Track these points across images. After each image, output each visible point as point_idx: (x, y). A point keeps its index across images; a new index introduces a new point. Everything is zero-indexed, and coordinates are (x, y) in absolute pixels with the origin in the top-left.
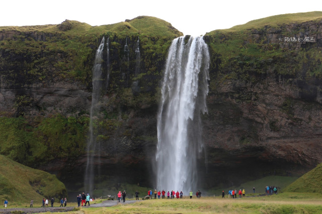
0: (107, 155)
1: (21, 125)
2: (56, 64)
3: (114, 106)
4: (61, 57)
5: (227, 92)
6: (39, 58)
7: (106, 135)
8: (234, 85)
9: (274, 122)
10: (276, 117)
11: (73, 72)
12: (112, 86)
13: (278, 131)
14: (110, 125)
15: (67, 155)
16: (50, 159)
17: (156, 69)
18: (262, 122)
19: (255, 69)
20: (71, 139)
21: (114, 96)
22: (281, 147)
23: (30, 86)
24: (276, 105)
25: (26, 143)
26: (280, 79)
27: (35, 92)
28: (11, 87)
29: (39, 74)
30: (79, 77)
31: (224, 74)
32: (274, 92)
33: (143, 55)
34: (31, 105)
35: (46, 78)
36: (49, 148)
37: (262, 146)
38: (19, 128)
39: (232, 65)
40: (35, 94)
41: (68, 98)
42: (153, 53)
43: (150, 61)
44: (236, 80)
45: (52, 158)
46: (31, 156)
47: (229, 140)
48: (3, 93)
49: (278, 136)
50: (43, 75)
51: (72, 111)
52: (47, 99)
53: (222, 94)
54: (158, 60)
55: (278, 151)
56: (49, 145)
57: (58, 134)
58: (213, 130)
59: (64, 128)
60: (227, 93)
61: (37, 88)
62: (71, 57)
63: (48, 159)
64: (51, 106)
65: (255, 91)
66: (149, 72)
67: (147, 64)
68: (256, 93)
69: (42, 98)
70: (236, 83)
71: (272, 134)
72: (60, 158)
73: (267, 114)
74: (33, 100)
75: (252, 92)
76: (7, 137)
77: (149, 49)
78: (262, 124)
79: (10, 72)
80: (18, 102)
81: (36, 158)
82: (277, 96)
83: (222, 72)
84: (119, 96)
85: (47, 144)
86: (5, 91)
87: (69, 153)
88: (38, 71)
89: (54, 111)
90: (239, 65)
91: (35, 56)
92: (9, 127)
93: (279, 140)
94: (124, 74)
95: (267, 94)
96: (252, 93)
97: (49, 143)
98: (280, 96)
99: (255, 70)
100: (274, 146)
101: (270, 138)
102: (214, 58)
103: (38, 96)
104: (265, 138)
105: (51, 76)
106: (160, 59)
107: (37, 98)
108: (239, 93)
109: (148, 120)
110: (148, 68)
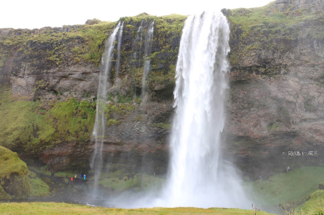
0: (119, 141)
1: (35, 108)
2: (73, 49)
3: (127, 88)
4: (79, 43)
5: (250, 65)
6: (60, 45)
7: (118, 120)
8: (259, 56)
9: (310, 100)
10: (311, 94)
11: (87, 56)
12: (123, 66)
13: (315, 111)
14: (122, 109)
15: (75, 139)
16: (57, 142)
17: (171, 47)
18: (295, 100)
19: (283, 35)
20: (80, 122)
21: (126, 77)
22: (319, 131)
23: (49, 71)
24: (311, 79)
25: (35, 125)
26: (315, 45)
27: (51, 76)
28: (33, 74)
29: (58, 59)
30: (93, 60)
31: (246, 45)
32: (308, 62)
33: (157, 33)
34: (47, 89)
35: (63, 62)
36: (57, 131)
37: (294, 130)
38: (33, 110)
39: (255, 34)
40: (51, 78)
41: (83, 82)
42: (167, 31)
43: (164, 40)
44: (261, 50)
45: (59, 141)
46: (36, 139)
47: (255, 126)
48: (26, 79)
49: (315, 117)
50: (60, 60)
51: (87, 96)
52: (63, 83)
53: (245, 69)
54: (172, 37)
55: (314, 136)
56: (57, 128)
57: (67, 117)
58: (236, 114)
59: (75, 111)
60: (250, 67)
61: (54, 73)
62: (87, 41)
63: (54, 142)
64: (67, 90)
65: (284, 63)
66: (163, 50)
67: (161, 42)
68: (286, 65)
69: (58, 82)
70: (261, 54)
71: (308, 115)
72: (67, 142)
73: (301, 90)
74: (48, 84)
75: (281, 64)
76: (16, 118)
77: (164, 28)
78: (295, 104)
79: (34, 59)
80: (37, 87)
81: (41, 141)
82: (313, 66)
83: (244, 43)
84: (131, 77)
85: (55, 126)
86: (28, 78)
87: (78, 137)
88: (57, 57)
89: (69, 95)
90: (264, 34)
91: (56, 44)
92: (22, 109)
93: (316, 122)
94: (135, 53)
95: (299, 65)
96: (281, 66)
97: (57, 126)
98: (317, 65)
99: (283, 37)
100: (310, 129)
101: (305, 120)
102: (234, 29)
103: (54, 80)
104: (298, 120)
105: (67, 60)
106: (175, 36)
107: (53, 82)
108: (265, 67)
109: (165, 105)
110: (162, 46)
